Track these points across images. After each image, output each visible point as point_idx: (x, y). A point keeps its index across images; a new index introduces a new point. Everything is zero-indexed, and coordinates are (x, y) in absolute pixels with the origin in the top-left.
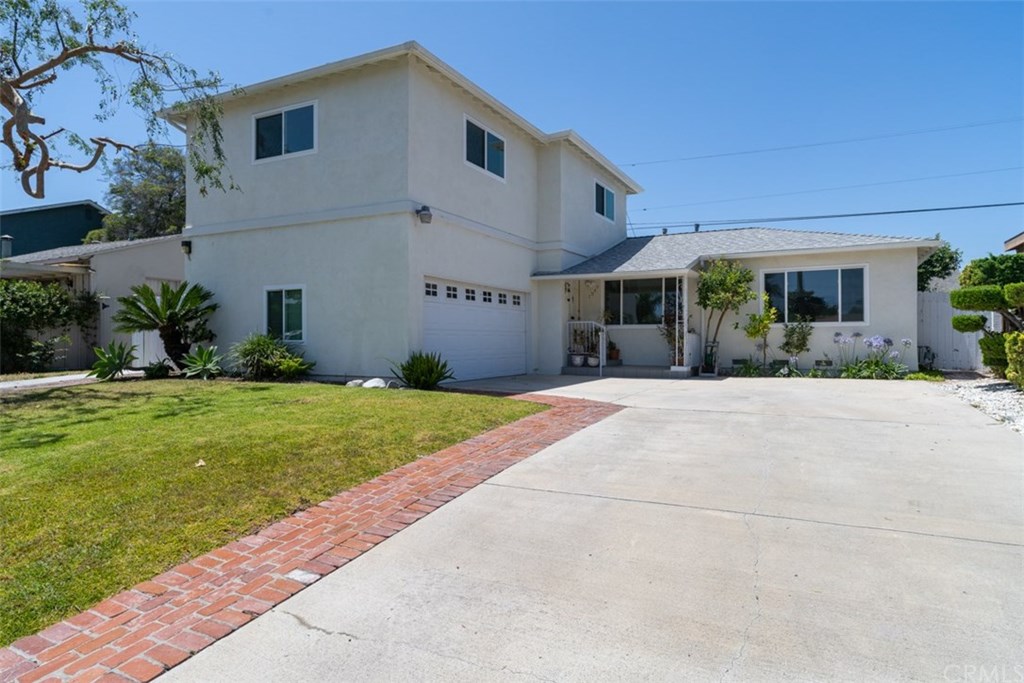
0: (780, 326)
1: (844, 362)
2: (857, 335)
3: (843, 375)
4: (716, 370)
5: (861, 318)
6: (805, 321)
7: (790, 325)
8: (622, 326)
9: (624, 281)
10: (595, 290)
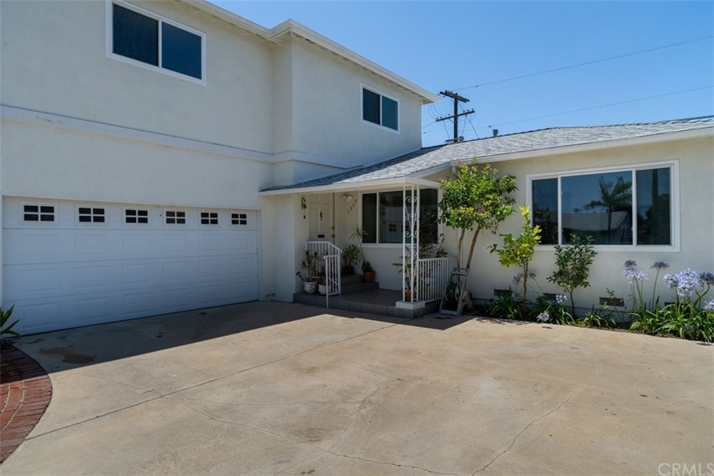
0: (551, 248)
1: (639, 305)
2: (661, 265)
3: (634, 325)
4: (460, 305)
5: (665, 239)
6: (585, 243)
7: (565, 248)
8: (378, 245)
9: (381, 194)
10: (353, 205)
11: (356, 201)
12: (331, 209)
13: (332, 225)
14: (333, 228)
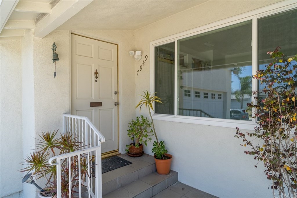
8: (176, 118)
10: (144, 63)
11: (146, 57)
12: (114, 69)
13: (114, 89)
14: (117, 93)
